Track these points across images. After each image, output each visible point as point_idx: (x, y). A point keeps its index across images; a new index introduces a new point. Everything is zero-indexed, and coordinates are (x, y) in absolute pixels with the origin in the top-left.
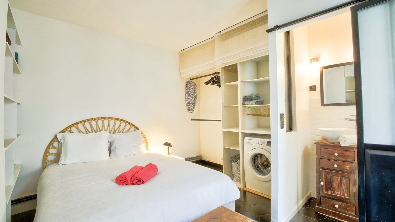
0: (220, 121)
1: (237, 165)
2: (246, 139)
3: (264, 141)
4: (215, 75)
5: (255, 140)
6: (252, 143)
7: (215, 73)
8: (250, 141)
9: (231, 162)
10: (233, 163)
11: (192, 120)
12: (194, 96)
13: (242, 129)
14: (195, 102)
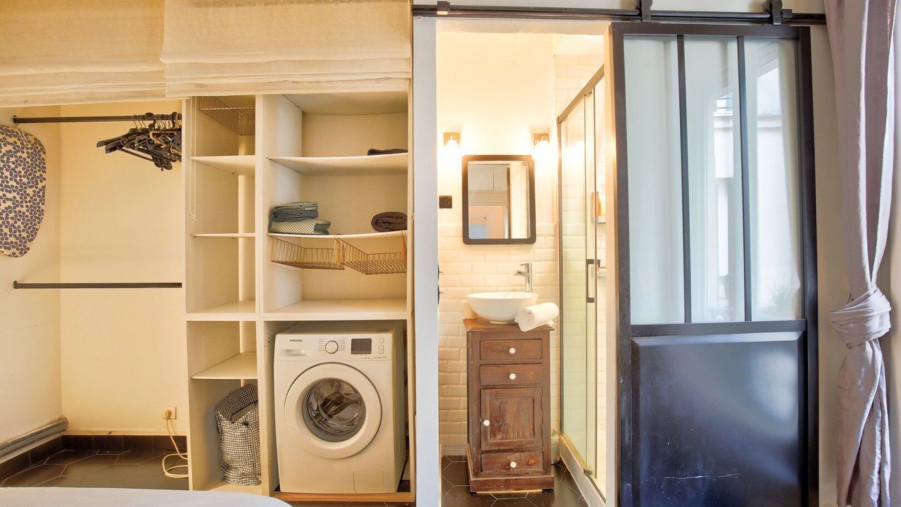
0: (179, 285)
1: (244, 428)
2: (282, 340)
3: (343, 341)
4: (147, 124)
5: (310, 342)
6: (303, 352)
7: (149, 116)
8: (294, 346)
9: (217, 422)
10: (226, 425)
11: (17, 285)
12: (30, 191)
13: (268, 310)
14: (37, 215)
